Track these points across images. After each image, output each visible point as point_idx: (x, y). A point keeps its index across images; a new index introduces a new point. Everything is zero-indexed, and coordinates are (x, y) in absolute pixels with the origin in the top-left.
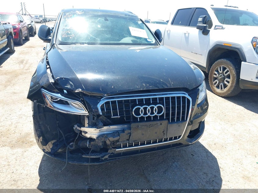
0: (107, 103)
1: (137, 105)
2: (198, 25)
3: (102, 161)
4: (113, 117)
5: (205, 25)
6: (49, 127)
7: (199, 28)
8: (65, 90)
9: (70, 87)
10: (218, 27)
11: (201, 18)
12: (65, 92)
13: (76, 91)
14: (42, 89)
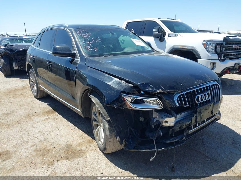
0: (179, 96)
1: (197, 95)
2: (153, 34)
3: (182, 142)
4: (185, 106)
5: (161, 34)
6: (122, 127)
7: (155, 37)
8: (142, 91)
9: (152, 90)
10: (172, 35)
11: (156, 28)
12: (142, 93)
13: (157, 92)
14: (122, 94)
